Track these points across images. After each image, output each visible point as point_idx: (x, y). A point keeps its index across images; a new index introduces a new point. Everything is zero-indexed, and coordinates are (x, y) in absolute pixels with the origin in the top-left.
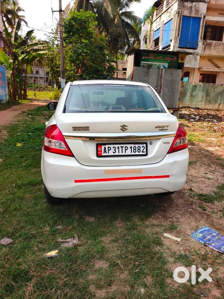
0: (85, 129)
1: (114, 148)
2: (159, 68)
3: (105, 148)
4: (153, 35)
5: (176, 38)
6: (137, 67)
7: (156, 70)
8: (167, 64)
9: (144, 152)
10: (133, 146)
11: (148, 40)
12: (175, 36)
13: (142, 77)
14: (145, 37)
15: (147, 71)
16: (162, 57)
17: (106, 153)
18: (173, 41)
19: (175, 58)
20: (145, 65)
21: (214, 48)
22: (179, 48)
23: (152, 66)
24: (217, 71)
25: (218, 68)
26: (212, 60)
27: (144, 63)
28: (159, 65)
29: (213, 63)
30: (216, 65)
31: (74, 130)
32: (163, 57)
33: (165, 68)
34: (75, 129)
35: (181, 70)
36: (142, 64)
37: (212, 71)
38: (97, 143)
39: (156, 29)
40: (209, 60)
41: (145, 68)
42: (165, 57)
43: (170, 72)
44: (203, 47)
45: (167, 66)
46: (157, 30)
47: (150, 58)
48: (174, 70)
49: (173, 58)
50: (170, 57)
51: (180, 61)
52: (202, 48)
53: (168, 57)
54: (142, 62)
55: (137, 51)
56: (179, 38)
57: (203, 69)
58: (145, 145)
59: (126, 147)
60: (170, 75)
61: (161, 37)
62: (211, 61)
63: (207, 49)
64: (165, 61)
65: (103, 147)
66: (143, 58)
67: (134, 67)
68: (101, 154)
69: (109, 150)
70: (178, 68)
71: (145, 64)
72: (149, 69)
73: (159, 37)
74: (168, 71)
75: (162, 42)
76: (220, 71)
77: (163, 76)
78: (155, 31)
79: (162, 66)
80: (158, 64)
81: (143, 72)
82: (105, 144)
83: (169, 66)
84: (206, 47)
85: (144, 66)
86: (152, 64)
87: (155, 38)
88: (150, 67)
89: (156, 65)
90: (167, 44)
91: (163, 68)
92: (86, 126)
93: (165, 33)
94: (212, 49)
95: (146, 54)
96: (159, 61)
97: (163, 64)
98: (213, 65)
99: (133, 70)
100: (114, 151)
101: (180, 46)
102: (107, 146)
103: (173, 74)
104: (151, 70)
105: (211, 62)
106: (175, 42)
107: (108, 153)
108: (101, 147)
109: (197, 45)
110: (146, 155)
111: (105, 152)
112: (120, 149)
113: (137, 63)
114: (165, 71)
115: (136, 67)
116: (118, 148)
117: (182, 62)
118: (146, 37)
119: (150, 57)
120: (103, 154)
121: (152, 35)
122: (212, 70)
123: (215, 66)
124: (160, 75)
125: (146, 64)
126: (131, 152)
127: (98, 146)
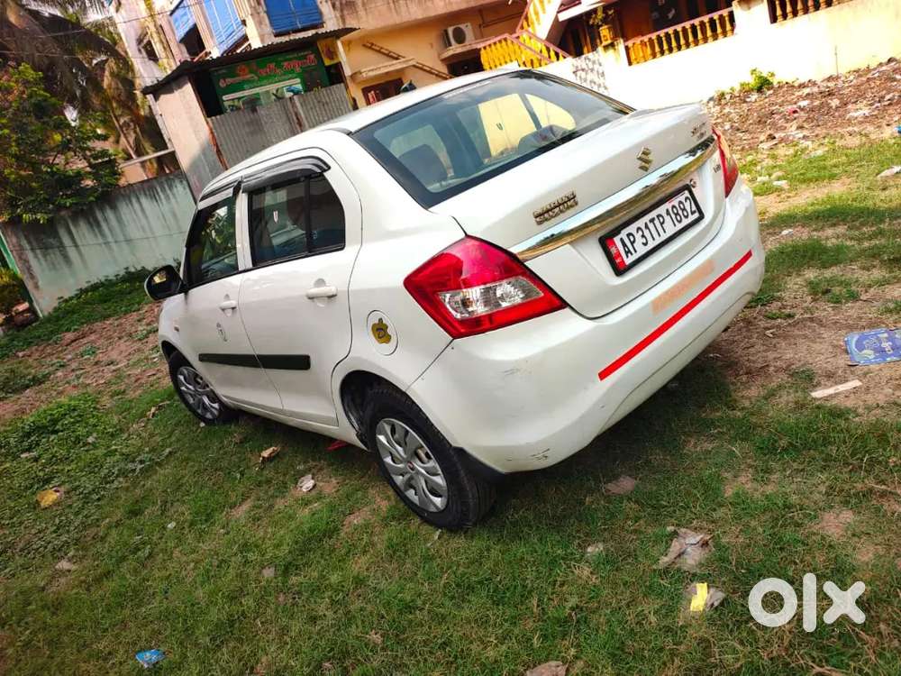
0: (569, 203)
1: (640, 233)
2: (279, 98)
3: (622, 240)
4: (171, 25)
5: (254, 12)
6: (218, 117)
7: (276, 108)
8: (298, 80)
9: (695, 212)
10: (668, 206)
11: (158, 48)
12: (251, 7)
13: (246, 139)
14: (140, 41)
15: (251, 119)
16: (274, 64)
17: (632, 254)
18: (250, 22)
19: (312, 56)
20: (236, 103)
21: (366, 10)
22: (276, 36)
23: (259, 99)
24: (399, 67)
25: (397, 59)
26: (372, 44)
27: (233, 100)
28: (277, 91)
29: (379, 52)
30: (388, 55)
31: (540, 223)
32: (279, 66)
33: (296, 93)
34: (543, 216)
35: (342, 84)
36: (226, 104)
37: (387, 73)
38: (599, 236)
39: (172, 7)
40: (364, 45)
41: (241, 112)
42: (282, 61)
43: (316, 99)
44: (338, 15)
45: (299, 87)
46: (177, 7)
47: (241, 78)
48: (323, 89)
49: (305, 57)
50: (295, 58)
51: (327, 62)
52: (336, 17)
53: (291, 60)
54: (224, 98)
55: (195, 70)
56: (265, 9)
57: (364, 74)
58: (687, 194)
59: (658, 216)
60: (320, 108)
61: (203, 21)
62: (370, 48)
63: (348, 17)
64: (289, 74)
65: (617, 240)
66: (221, 84)
67: (209, 119)
68: (623, 261)
69: (632, 243)
70: (332, 83)
71: (236, 101)
72: (254, 110)
73: (195, 25)
74: (310, 100)
75: (212, 37)
76: (405, 66)
77: (303, 115)
78: (173, 12)
79: (289, 91)
80: (272, 88)
81: (244, 126)
82: (617, 231)
83: (304, 83)
84: (345, 12)
85: (235, 109)
86: (258, 94)
87: (181, 33)
88: (253, 104)
89: (268, 92)
90: (236, 38)
91: (292, 94)
92: (567, 192)
93: (210, 7)
94: (362, 13)
95: (224, 71)
96: (269, 78)
97: (288, 83)
98: (380, 55)
99: (211, 129)
100: (645, 241)
101: (279, 30)
102: (623, 234)
103: (327, 103)
104: (262, 112)
105: (373, 49)
106: (259, 23)
107: (636, 251)
108: (614, 243)
109: (320, 14)
110: (702, 217)
111: (628, 252)
112: (651, 226)
113: (211, 106)
114: (302, 100)
115: (213, 118)
116: (647, 227)
117: (335, 62)
118: (145, 41)
119: (239, 75)
120: (628, 261)
121: (166, 28)
122: (386, 71)
123: (385, 57)
124: (295, 118)
125: (239, 99)
126: (675, 225)
127: (605, 242)
